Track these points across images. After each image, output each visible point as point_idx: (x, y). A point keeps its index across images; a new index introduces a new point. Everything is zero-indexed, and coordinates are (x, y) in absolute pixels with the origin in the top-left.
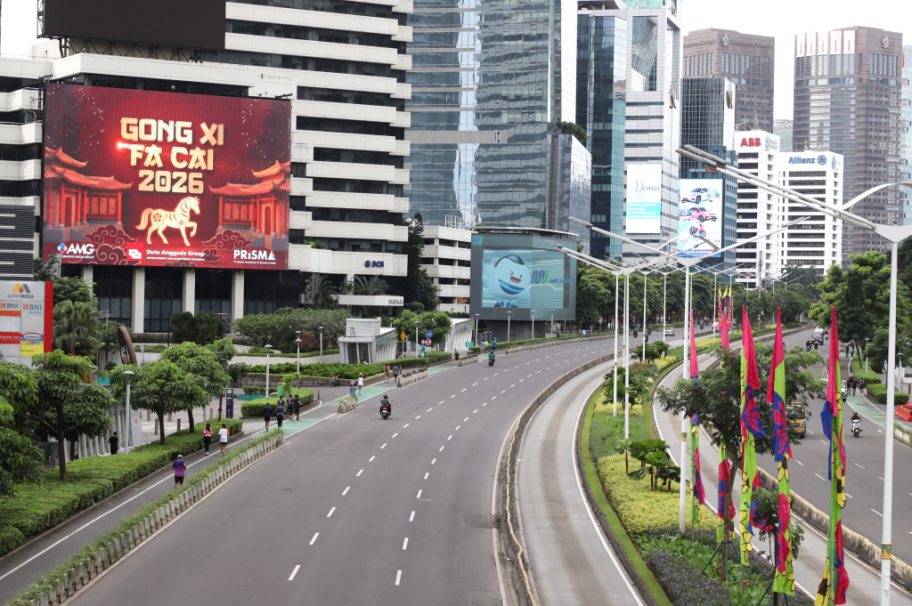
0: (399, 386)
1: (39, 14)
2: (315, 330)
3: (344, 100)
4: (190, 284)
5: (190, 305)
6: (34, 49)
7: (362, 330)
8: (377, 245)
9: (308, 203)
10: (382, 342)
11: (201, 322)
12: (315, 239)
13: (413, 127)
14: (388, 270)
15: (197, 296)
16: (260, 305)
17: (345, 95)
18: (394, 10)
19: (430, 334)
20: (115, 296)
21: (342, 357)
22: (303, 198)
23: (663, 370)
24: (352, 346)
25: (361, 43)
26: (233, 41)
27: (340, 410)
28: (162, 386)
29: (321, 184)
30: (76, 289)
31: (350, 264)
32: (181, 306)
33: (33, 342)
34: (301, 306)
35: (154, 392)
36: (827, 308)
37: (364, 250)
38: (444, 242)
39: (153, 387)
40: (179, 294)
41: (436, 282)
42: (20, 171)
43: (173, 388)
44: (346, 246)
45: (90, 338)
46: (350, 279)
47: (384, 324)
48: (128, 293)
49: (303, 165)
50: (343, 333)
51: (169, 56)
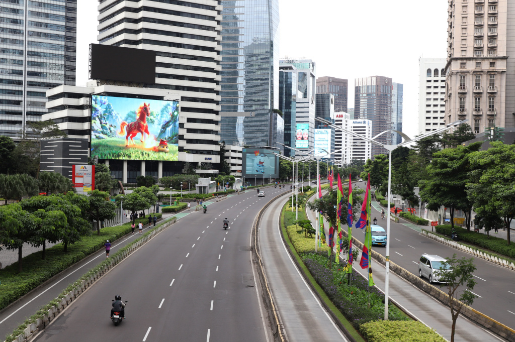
0: (217, 201)
1: (89, 71)
2: (188, 182)
3: (198, 101)
4: (143, 166)
5: (143, 173)
6: (87, 83)
7: (204, 182)
8: (209, 152)
9: (185, 137)
10: (211, 186)
11: (147, 179)
12: (187, 150)
13: (222, 111)
14: (213, 161)
15: (146, 170)
16: (168, 173)
17: (198, 99)
18: (215, 70)
19: (228, 183)
20: (117, 170)
21: (197, 191)
22: (183, 136)
23: (309, 195)
24: (200, 188)
25: (203, 81)
26: (158, 81)
27: (196, 210)
28: (134, 202)
29: (190, 131)
30: (103, 168)
31: (200, 159)
32: (140, 173)
33: (88, 187)
34: (182, 173)
35: (131, 204)
36: (366, 174)
37: (204, 154)
38: (233, 151)
39: (130, 202)
40: (139, 169)
41: (230, 165)
42: (83, 126)
43: (138, 203)
44: (199, 153)
45: (108, 185)
46: (200, 164)
47: (212, 180)
48: (121, 169)
49: (183, 124)
50: (197, 183)
51: (135, 85)
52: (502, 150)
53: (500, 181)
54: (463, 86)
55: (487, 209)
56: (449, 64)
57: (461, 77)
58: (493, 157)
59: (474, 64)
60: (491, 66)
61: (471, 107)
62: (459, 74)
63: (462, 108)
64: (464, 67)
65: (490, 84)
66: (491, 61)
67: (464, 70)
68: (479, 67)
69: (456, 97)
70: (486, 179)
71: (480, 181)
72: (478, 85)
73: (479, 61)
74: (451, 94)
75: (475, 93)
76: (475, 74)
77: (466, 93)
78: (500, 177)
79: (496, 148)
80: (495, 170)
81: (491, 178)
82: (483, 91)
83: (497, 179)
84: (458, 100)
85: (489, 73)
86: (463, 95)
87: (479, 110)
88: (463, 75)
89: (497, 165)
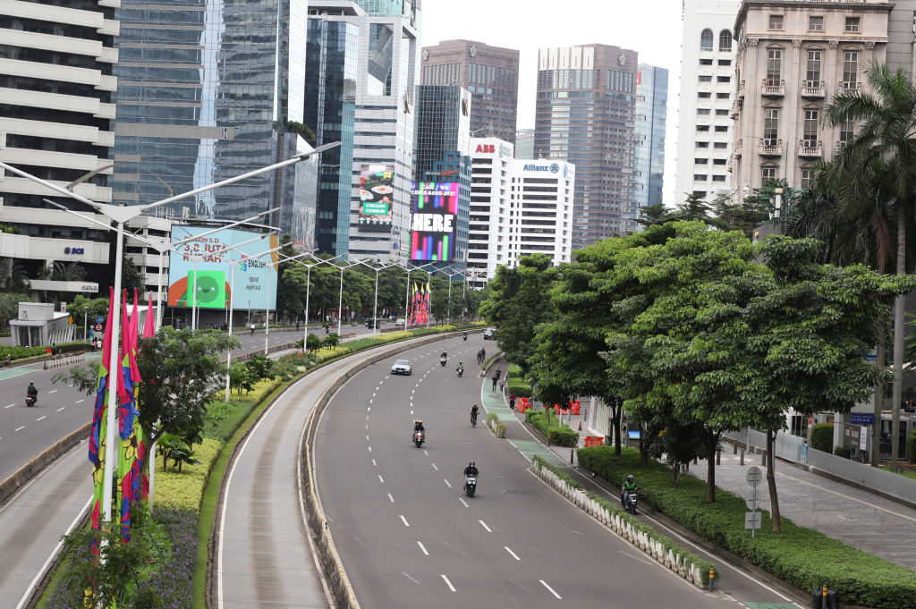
0: (45, 368)
3: (48, 90)
7: (33, 313)
8: (77, 233)
12: (13, 224)
14: (88, 257)
17: (48, 85)
18: (100, 4)
19: (101, 320)
21: (13, 340)
23: (326, 360)
24: (23, 330)
25: (66, 34)
31: (50, 250)
37: (64, 237)
41: (144, 271)
44: (46, 233)
46: (49, 264)
50: (15, 316)
52: (701, 244)
53: (684, 328)
54: (773, 79)
55: (649, 403)
56: (742, 17)
57: (771, 56)
58: (674, 263)
59: (806, 20)
60: (848, 28)
61: (793, 135)
62: (766, 44)
63: (772, 137)
64: (780, 27)
65: (846, 75)
66: (850, 14)
67: (778, 35)
68: (819, 28)
69: (755, 106)
70: (649, 322)
71: (634, 326)
72: (813, 76)
73: (817, 13)
74: (743, 98)
75: (804, 98)
76: (807, 46)
77: (781, 98)
78: (687, 318)
79: (686, 239)
80: (675, 298)
81: (663, 320)
82: (826, 93)
83: (678, 322)
84: (760, 115)
85: (843, 47)
86: (773, 101)
87: (814, 144)
88: (775, 47)
89: (685, 285)
